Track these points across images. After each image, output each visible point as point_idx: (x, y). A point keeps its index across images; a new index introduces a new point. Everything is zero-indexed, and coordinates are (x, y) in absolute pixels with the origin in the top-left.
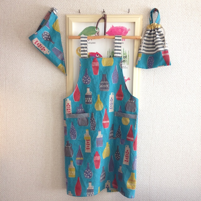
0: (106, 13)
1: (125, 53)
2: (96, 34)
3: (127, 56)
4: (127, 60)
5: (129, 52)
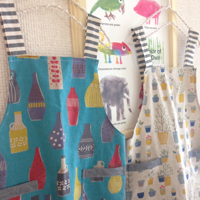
1: (159, 45)
2: (120, 9)
3: (162, 50)
4: (162, 56)
5: (163, 43)
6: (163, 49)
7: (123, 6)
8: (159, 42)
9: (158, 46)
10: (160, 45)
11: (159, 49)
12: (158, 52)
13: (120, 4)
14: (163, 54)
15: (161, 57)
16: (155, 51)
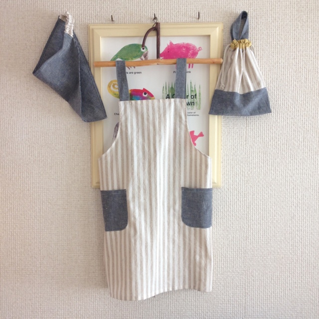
0: (159, 21)
2: (143, 57)
3: (198, 95)
4: (198, 101)
5: (200, 87)
6: (200, 94)
7: (147, 54)
8: (193, 86)
9: (192, 91)
10: (195, 90)
11: (193, 94)
12: (192, 97)
13: (143, 52)
14: (200, 99)
15: (197, 103)
16: (187, 96)
